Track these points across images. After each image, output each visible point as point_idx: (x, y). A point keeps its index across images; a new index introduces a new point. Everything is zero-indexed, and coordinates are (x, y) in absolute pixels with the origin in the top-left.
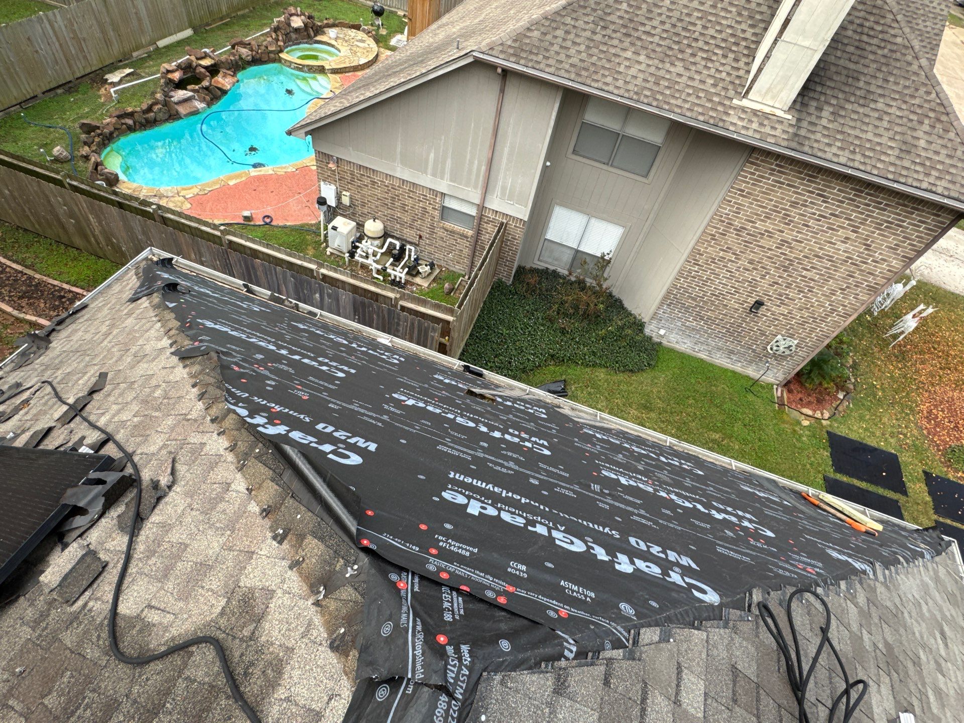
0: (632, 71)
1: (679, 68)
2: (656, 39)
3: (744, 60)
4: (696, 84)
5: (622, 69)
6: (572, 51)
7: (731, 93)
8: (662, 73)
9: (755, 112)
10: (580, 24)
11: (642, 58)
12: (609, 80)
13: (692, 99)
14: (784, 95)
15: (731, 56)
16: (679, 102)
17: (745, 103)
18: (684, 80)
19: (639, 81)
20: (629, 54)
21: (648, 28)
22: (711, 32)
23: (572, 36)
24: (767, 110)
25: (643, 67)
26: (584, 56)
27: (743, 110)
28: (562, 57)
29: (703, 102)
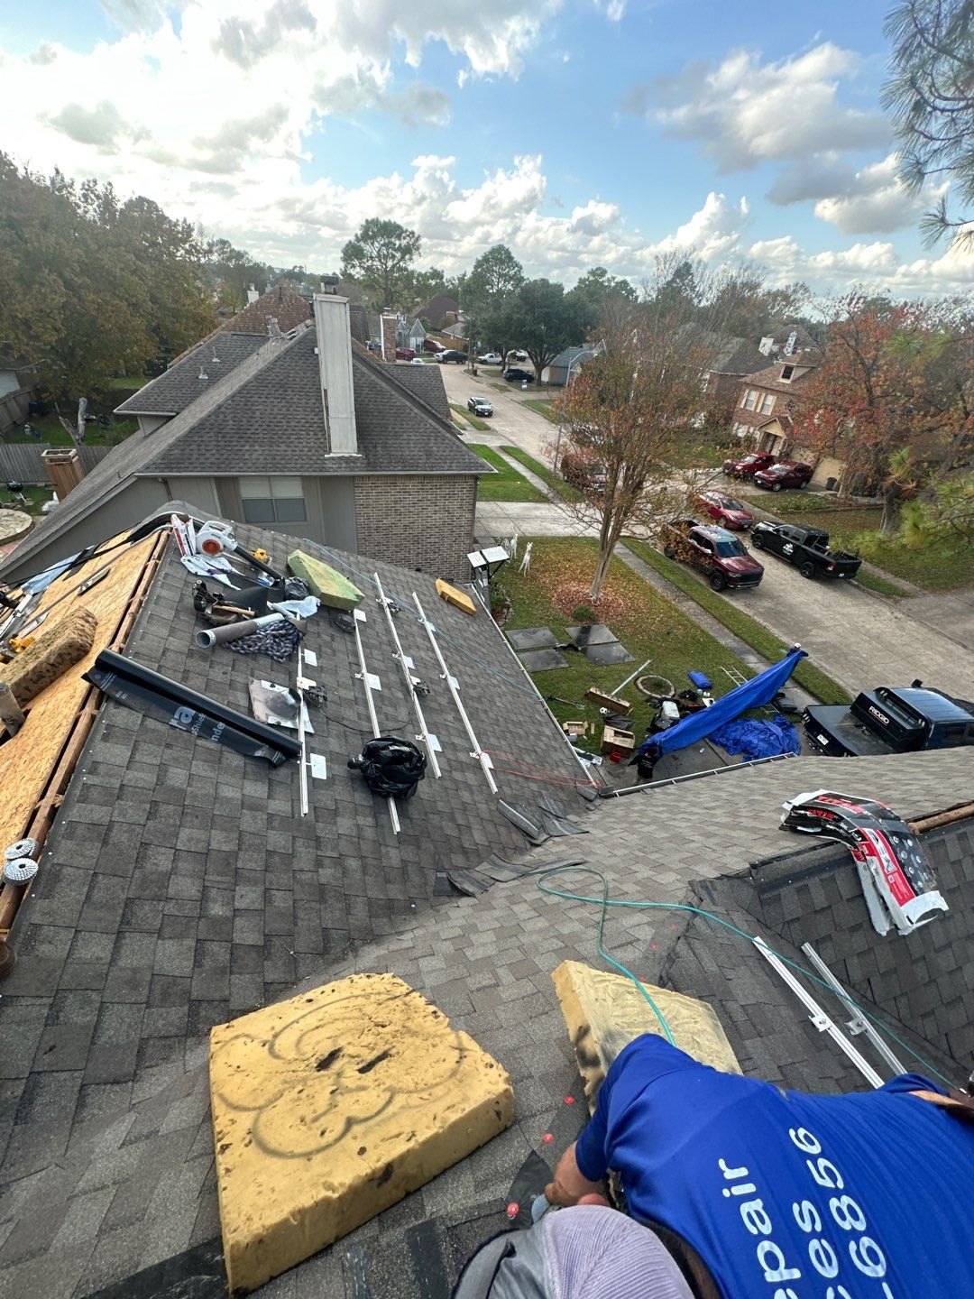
0: (254, 457)
1: (283, 447)
2: (261, 435)
3: (320, 433)
4: (298, 453)
5: (247, 457)
6: (208, 455)
7: (321, 452)
8: (274, 452)
9: (340, 458)
10: (205, 439)
11: (257, 448)
12: (241, 465)
13: (300, 461)
14: (350, 444)
15: (311, 433)
16: (293, 465)
17: (331, 455)
18: (289, 453)
19: (261, 461)
20: (247, 448)
21: (253, 431)
22: (293, 424)
23: (203, 447)
24: (347, 455)
25: (260, 452)
26: (217, 456)
27: (333, 458)
28: (202, 460)
29: (307, 461)
